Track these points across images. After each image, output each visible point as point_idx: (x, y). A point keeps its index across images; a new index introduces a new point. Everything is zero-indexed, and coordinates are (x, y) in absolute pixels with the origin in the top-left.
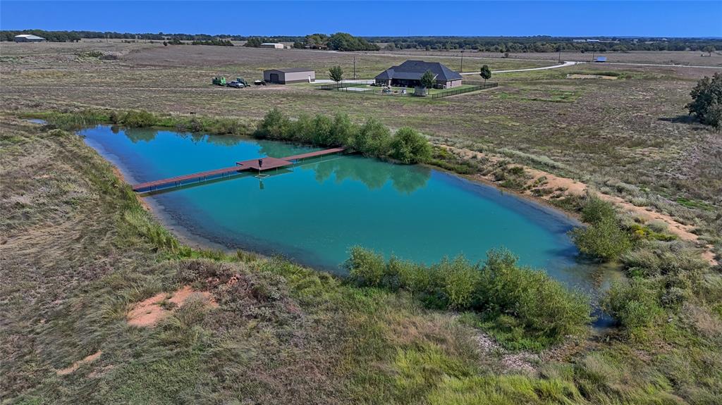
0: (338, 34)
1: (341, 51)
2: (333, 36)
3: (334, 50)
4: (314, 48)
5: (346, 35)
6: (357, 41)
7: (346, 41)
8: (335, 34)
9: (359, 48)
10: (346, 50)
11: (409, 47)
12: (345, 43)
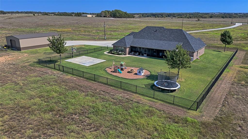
0: (115, 10)
1: (116, 18)
2: (113, 11)
3: (113, 17)
4: (104, 17)
5: (119, 11)
6: (124, 14)
7: (119, 13)
8: (114, 10)
9: (125, 16)
10: (118, 17)
11: (148, 16)
12: (118, 14)
